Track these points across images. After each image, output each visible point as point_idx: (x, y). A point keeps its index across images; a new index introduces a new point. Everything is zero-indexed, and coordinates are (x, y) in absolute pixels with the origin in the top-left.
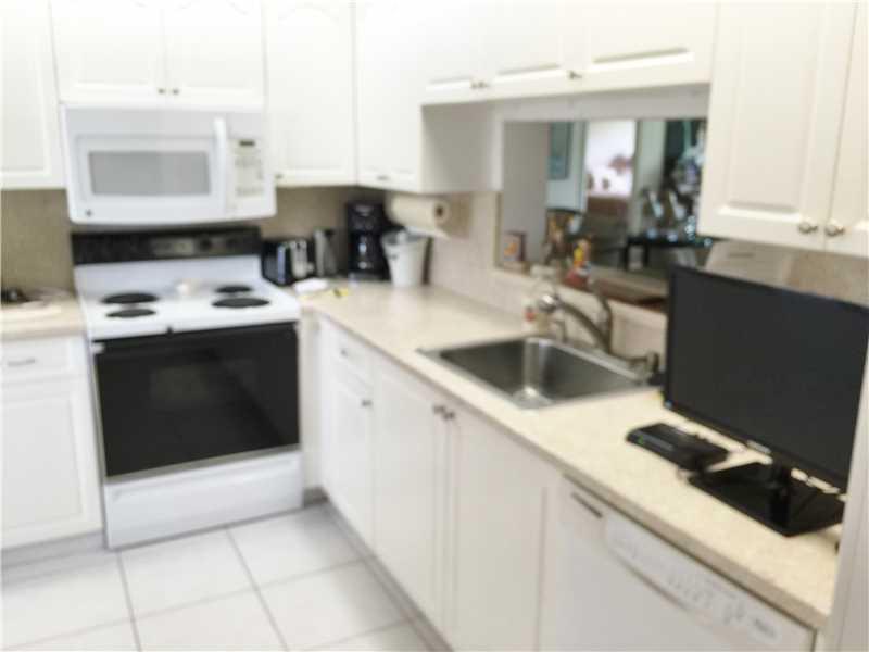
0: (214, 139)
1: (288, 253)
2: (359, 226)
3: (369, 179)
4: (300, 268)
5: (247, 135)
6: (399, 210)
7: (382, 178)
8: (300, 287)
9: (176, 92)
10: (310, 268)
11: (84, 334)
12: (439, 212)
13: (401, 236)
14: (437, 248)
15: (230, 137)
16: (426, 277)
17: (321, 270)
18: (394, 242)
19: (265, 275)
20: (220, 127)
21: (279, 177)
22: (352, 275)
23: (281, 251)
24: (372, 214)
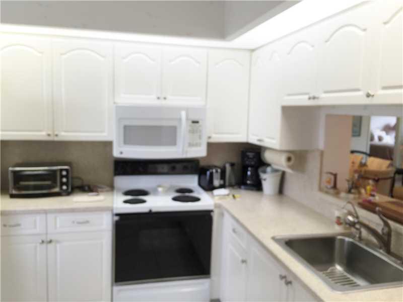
0: (180, 119)
1: (211, 174)
2: (247, 163)
3: (253, 140)
4: (217, 182)
5: (195, 118)
6: (268, 156)
7: (260, 140)
8: (216, 192)
9: (165, 98)
10: (222, 182)
11: (112, 210)
12: (289, 159)
13: (269, 169)
14: (288, 177)
15: (187, 119)
16: (281, 191)
17: (227, 184)
18: (265, 172)
19: (200, 184)
20: (183, 114)
21: (210, 137)
22: (243, 187)
23: (208, 173)
24: (254, 157)
